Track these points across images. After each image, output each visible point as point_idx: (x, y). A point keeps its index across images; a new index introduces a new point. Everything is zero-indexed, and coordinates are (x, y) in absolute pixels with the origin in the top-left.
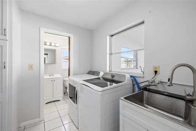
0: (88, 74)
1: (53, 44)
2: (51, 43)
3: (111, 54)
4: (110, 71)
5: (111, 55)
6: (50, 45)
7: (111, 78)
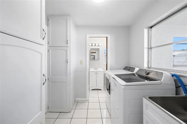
0: (124, 69)
1: (97, 45)
2: (95, 44)
3: (150, 48)
4: (149, 68)
5: (150, 50)
6: (92, 46)
7: (145, 75)
